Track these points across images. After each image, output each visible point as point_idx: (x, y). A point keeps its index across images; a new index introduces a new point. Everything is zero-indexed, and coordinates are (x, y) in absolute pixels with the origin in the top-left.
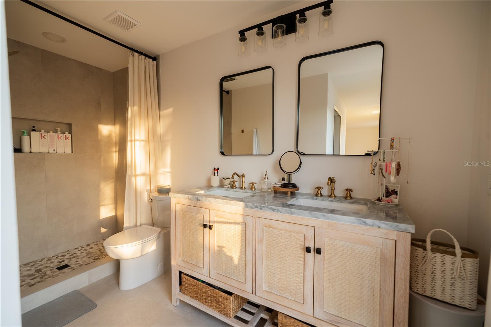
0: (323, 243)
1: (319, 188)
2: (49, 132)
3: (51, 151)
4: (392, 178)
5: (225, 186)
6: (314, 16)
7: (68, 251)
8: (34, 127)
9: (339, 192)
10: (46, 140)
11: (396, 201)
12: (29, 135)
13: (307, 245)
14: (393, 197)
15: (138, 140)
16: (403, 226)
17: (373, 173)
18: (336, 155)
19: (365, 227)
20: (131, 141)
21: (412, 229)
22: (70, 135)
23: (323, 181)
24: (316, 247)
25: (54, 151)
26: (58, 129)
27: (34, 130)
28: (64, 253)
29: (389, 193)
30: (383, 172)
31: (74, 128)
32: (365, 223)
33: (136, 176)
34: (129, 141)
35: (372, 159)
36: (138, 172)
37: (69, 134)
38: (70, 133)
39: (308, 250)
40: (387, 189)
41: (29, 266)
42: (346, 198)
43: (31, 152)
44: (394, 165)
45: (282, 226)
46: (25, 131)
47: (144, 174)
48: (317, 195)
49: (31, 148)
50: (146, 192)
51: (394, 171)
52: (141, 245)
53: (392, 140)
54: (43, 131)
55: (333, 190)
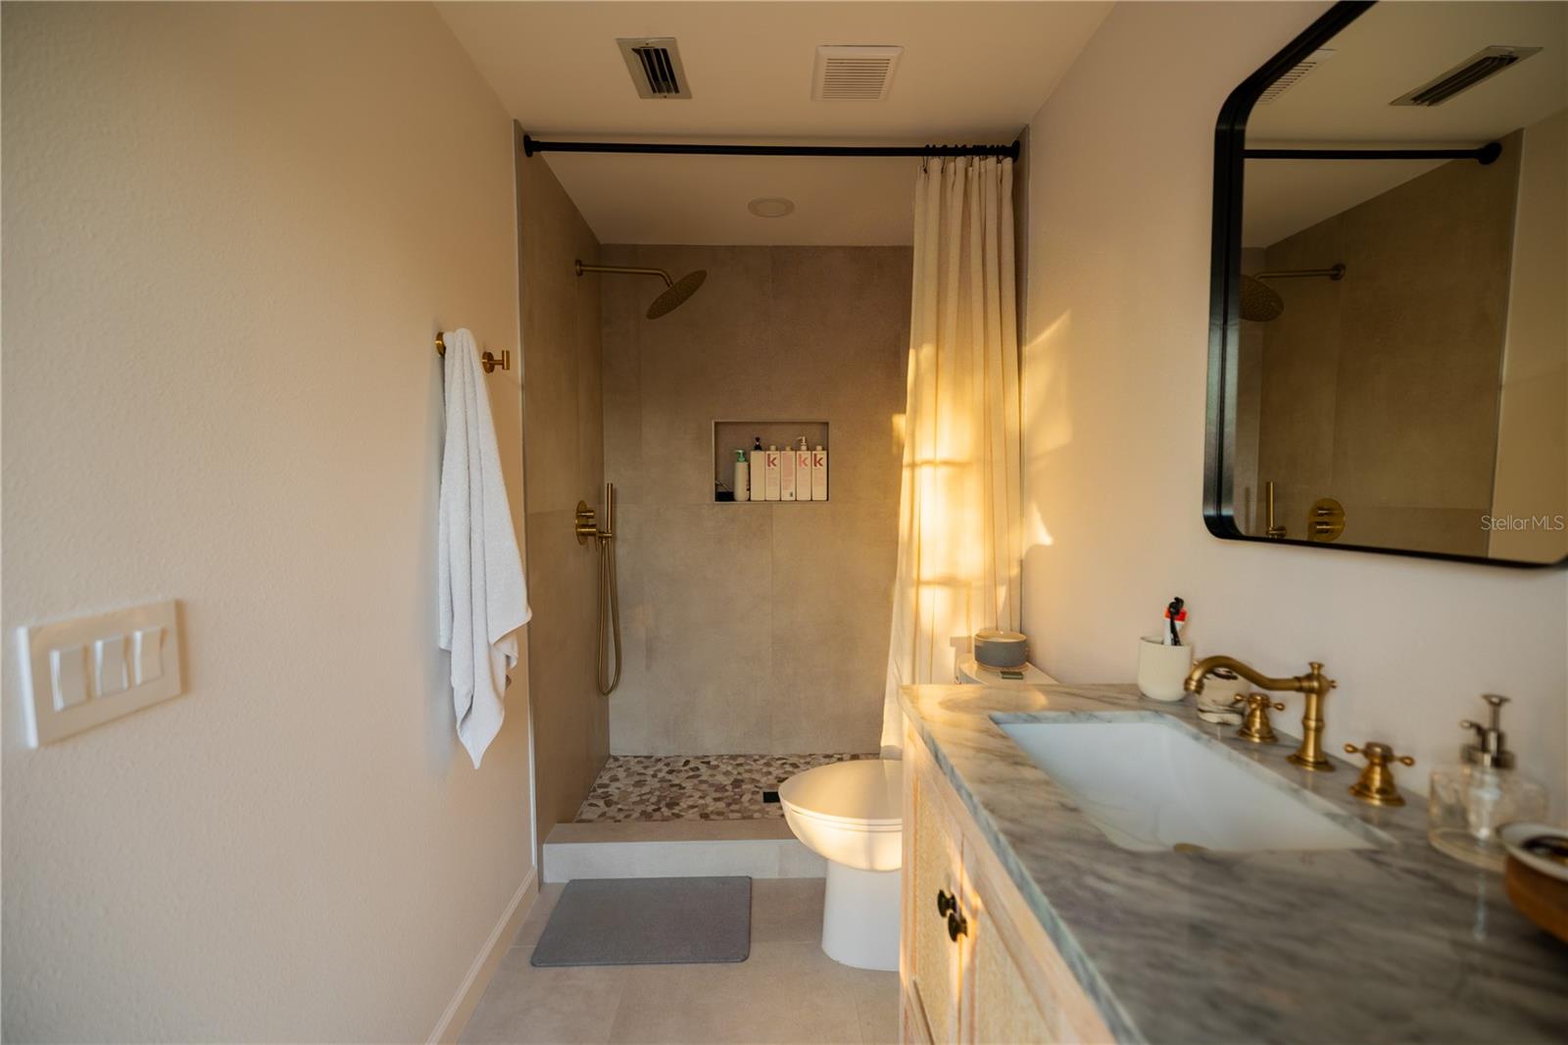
2: (784, 450)
3: (786, 497)
5: (1202, 711)
7: (811, 755)
8: (758, 439)
10: (777, 469)
12: (747, 460)
15: (928, 462)
20: (913, 466)
22: (825, 452)
25: (791, 495)
26: (801, 440)
27: (758, 448)
28: (800, 757)
31: (833, 431)
33: (919, 583)
34: (907, 466)
36: (927, 573)
37: (823, 449)
38: (826, 448)
41: (731, 764)
43: (749, 500)
46: (741, 451)
47: (948, 582)
49: (749, 490)
50: (951, 645)
52: (867, 834)
54: (773, 448)
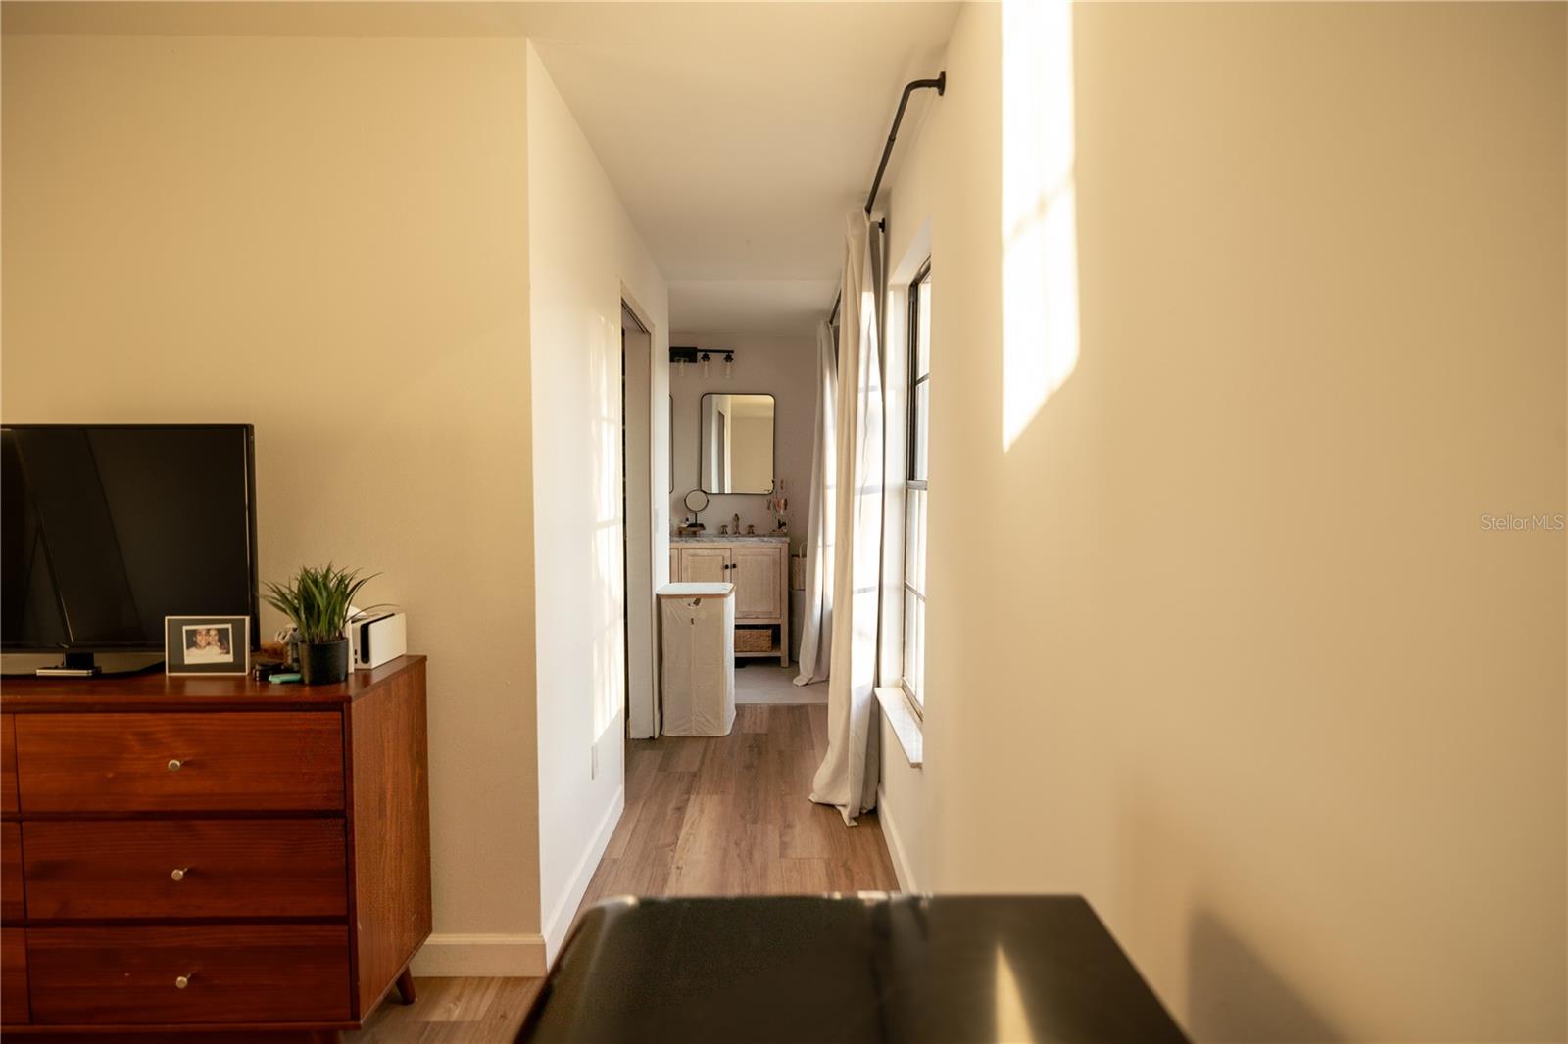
0: (738, 560)
1: (725, 526)
4: (782, 512)
6: (717, 359)
9: (743, 528)
11: (785, 530)
13: (726, 564)
14: (783, 527)
16: (784, 539)
17: (769, 508)
18: (722, 493)
19: (763, 543)
21: (788, 539)
23: (728, 519)
24: (733, 563)
29: (781, 525)
30: (776, 506)
32: (763, 541)
35: (768, 498)
39: (727, 567)
40: (779, 522)
42: (749, 533)
44: (783, 502)
45: (705, 552)
48: (723, 533)
51: (782, 507)
53: (782, 482)
55: (737, 527)
